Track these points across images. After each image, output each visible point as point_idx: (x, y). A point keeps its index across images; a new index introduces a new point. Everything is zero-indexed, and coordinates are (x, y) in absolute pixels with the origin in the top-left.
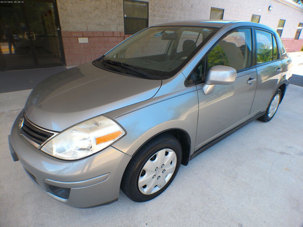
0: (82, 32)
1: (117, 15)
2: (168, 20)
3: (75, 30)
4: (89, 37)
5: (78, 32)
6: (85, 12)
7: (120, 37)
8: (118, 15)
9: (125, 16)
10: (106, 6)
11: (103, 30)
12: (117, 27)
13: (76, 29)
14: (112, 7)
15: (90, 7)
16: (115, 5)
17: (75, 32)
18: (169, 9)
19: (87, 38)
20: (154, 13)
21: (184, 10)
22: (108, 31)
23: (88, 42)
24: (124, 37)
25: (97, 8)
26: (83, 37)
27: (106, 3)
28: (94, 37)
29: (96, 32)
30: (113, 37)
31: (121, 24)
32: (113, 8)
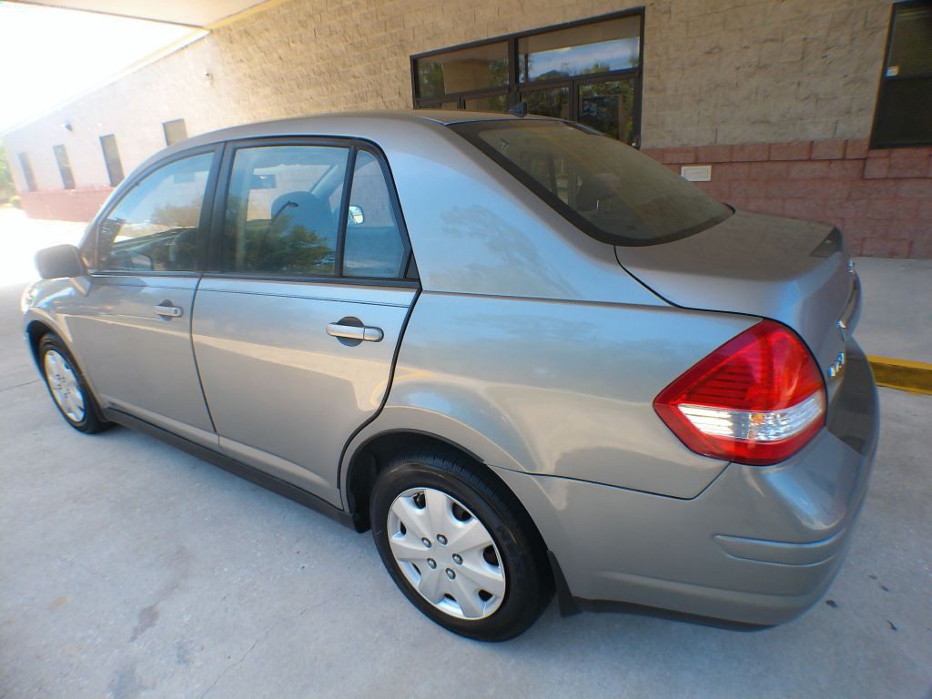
0: (696, 149)
1: (845, 76)
3: (677, 144)
4: (714, 164)
5: (683, 150)
6: (717, 86)
7: (843, 159)
8: (851, 77)
9: (892, 72)
10: (803, 53)
11: (772, 140)
12: (837, 122)
13: (679, 141)
14: (828, 49)
16: (845, 39)
17: (675, 151)
19: (709, 167)
22: (791, 139)
23: (709, 179)
24: (866, 159)
25: (761, 67)
26: (696, 162)
27: (805, 39)
28: (732, 162)
29: (742, 147)
30: (810, 160)
31: (861, 110)
32: (830, 53)
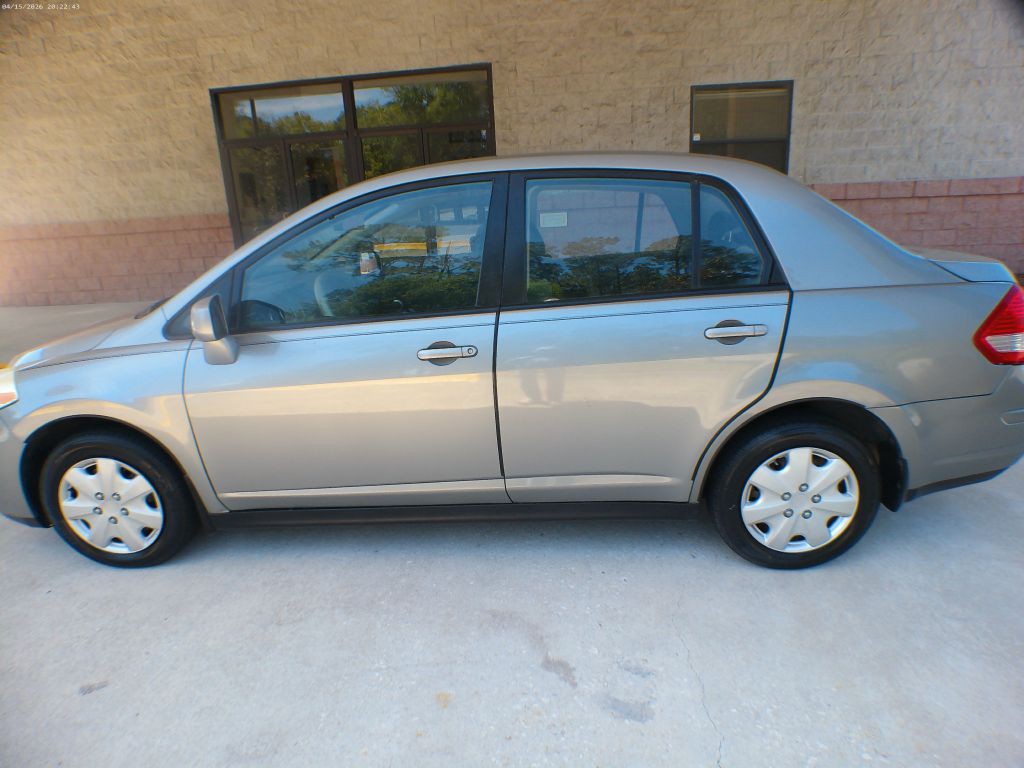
1: (666, 139)
2: (885, 132)
6: (564, 140)
8: (669, 139)
9: (697, 137)
10: (632, 117)
14: (650, 116)
15: (582, 126)
16: (661, 109)
18: (893, 89)
19: (565, 214)
20: (815, 114)
21: (979, 82)
23: (565, 225)
27: (632, 106)
32: (652, 119)
